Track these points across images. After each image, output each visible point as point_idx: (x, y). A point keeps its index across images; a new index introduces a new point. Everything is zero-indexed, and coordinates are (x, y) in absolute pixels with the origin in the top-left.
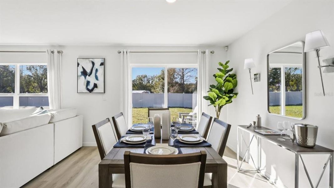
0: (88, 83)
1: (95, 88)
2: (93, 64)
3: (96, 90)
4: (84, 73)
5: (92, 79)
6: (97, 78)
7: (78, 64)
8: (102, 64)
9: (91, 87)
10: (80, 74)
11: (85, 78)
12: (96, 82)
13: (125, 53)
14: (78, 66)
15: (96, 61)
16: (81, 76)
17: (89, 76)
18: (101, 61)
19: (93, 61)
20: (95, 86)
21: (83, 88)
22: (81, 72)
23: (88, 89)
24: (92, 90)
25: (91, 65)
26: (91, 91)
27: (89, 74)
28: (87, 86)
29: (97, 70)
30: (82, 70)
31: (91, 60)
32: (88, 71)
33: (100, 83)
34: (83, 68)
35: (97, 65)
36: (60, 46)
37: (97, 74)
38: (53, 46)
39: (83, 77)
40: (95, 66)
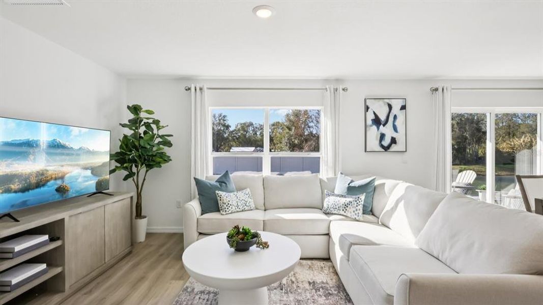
0: (382, 136)
1: (393, 145)
2: (390, 107)
3: (394, 148)
4: (377, 121)
5: (388, 130)
6: (395, 129)
7: (367, 108)
8: (403, 108)
9: (386, 142)
10: (369, 122)
11: (378, 128)
12: (395, 135)
13: (445, 90)
14: (367, 111)
15: (393, 102)
16: (371, 126)
17: (384, 125)
18: (400, 103)
19: (390, 103)
20: (393, 141)
21: (374, 144)
22: (372, 120)
23: (382, 146)
24: (389, 147)
25: (387, 109)
26: (386, 149)
27: (383, 123)
28: (381, 141)
29: (395, 117)
30: (373, 117)
31: (387, 101)
32: (383, 118)
33: (400, 137)
34: (374, 113)
35: (396, 110)
36: (338, 80)
37: (396, 123)
38: (327, 81)
39: (375, 127)
40: (392, 111)
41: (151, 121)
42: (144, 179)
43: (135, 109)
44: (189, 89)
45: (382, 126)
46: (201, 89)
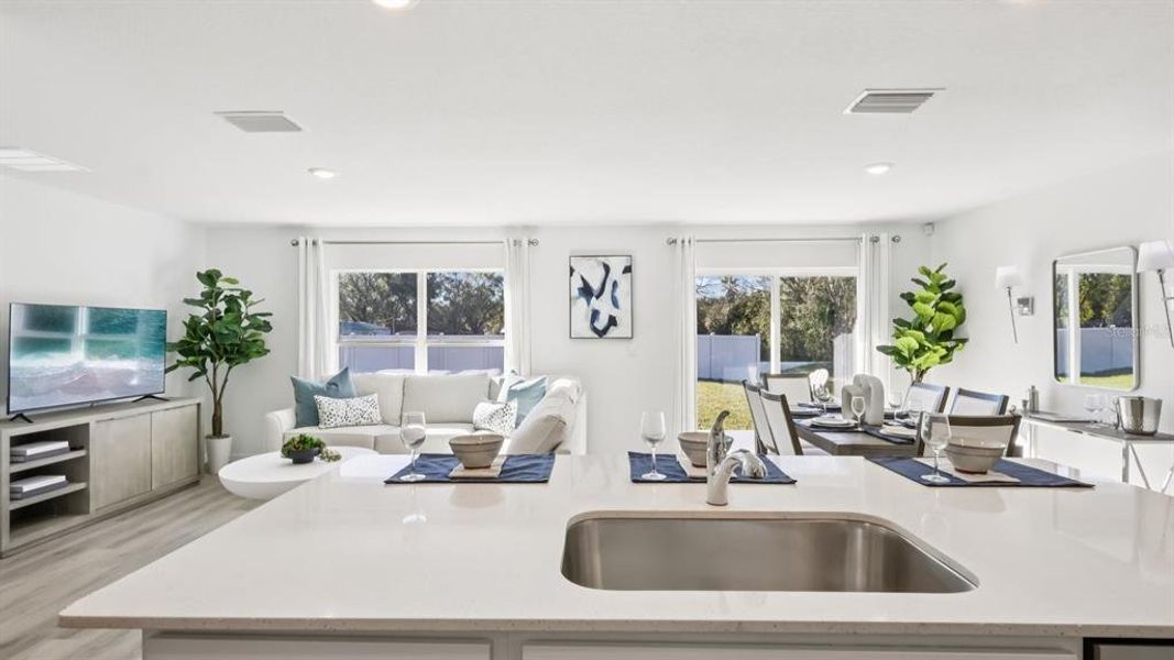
0: (595, 314)
1: (612, 328)
2: (607, 268)
3: (613, 332)
4: (586, 291)
5: (604, 306)
6: (615, 303)
7: (572, 271)
8: (628, 270)
9: (601, 323)
10: (575, 293)
11: (589, 303)
12: (614, 312)
13: (686, 243)
14: (571, 275)
15: (611, 262)
16: (577, 298)
17: (598, 297)
18: (623, 263)
19: (606, 262)
20: (612, 321)
21: (582, 326)
22: (579, 289)
23: (595, 330)
24: (605, 330)
25: (603, 272)
26: (601, 333)
27: (595, 294)
28: (592, 322)
29: (615, 284)
30: (581, 284)
31: (603, 259)
32: (595, 285)
33: (622, 316)
34: (583, 279)
35: (616, 273)
36: (527, 228)
37: (616, 294)
38: (510, 228)
39: (583, 301)
40: (610, 275)
41: (237, 294)
42: (226, 381)
43: (210, 278)
44: (297, 244)
45: (594, 298)
46: (314, 243)
